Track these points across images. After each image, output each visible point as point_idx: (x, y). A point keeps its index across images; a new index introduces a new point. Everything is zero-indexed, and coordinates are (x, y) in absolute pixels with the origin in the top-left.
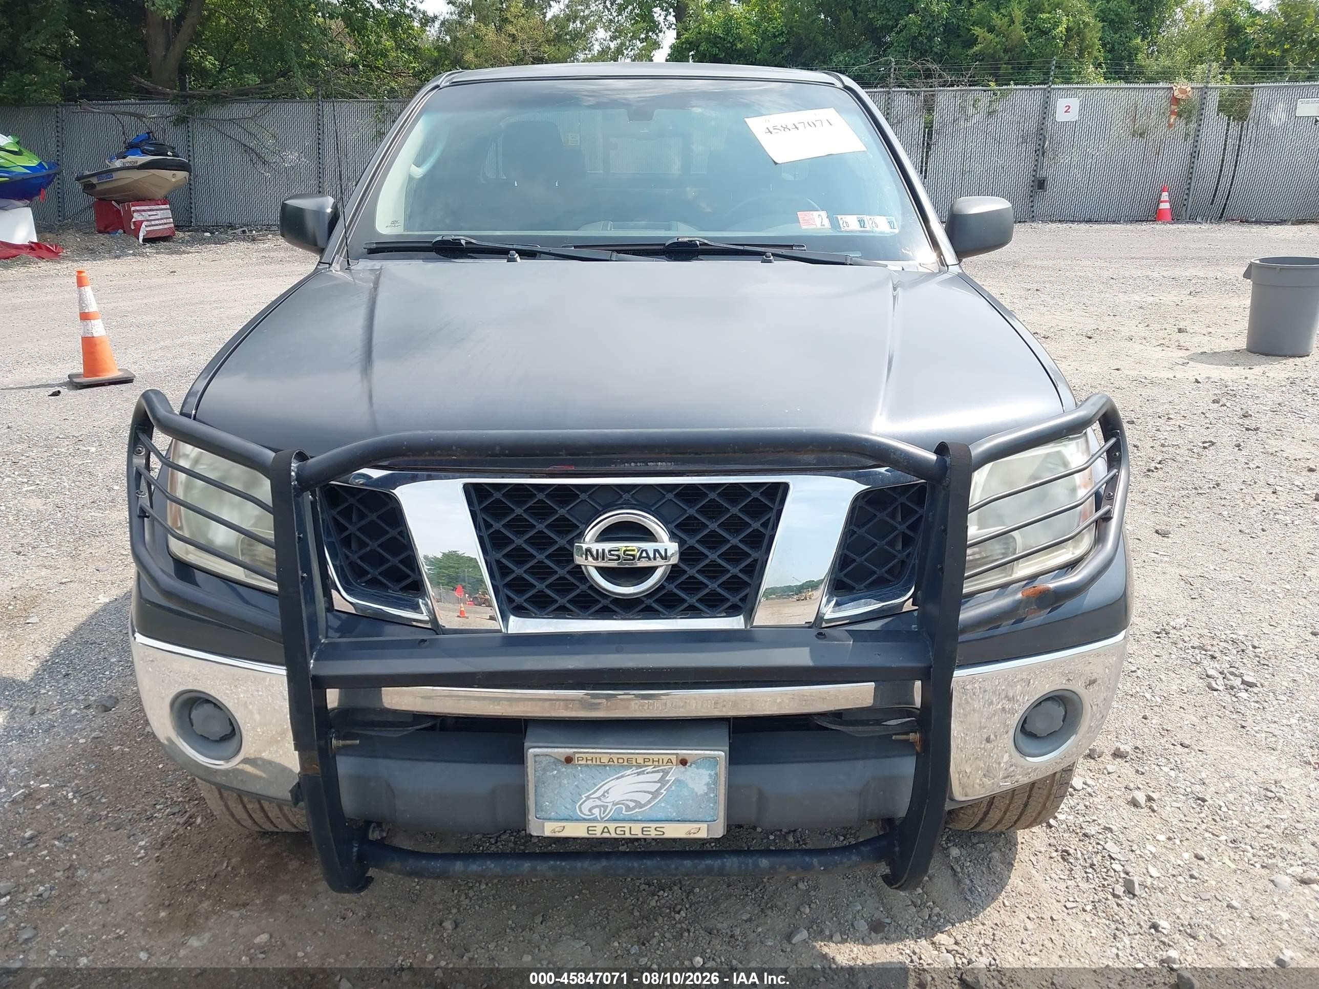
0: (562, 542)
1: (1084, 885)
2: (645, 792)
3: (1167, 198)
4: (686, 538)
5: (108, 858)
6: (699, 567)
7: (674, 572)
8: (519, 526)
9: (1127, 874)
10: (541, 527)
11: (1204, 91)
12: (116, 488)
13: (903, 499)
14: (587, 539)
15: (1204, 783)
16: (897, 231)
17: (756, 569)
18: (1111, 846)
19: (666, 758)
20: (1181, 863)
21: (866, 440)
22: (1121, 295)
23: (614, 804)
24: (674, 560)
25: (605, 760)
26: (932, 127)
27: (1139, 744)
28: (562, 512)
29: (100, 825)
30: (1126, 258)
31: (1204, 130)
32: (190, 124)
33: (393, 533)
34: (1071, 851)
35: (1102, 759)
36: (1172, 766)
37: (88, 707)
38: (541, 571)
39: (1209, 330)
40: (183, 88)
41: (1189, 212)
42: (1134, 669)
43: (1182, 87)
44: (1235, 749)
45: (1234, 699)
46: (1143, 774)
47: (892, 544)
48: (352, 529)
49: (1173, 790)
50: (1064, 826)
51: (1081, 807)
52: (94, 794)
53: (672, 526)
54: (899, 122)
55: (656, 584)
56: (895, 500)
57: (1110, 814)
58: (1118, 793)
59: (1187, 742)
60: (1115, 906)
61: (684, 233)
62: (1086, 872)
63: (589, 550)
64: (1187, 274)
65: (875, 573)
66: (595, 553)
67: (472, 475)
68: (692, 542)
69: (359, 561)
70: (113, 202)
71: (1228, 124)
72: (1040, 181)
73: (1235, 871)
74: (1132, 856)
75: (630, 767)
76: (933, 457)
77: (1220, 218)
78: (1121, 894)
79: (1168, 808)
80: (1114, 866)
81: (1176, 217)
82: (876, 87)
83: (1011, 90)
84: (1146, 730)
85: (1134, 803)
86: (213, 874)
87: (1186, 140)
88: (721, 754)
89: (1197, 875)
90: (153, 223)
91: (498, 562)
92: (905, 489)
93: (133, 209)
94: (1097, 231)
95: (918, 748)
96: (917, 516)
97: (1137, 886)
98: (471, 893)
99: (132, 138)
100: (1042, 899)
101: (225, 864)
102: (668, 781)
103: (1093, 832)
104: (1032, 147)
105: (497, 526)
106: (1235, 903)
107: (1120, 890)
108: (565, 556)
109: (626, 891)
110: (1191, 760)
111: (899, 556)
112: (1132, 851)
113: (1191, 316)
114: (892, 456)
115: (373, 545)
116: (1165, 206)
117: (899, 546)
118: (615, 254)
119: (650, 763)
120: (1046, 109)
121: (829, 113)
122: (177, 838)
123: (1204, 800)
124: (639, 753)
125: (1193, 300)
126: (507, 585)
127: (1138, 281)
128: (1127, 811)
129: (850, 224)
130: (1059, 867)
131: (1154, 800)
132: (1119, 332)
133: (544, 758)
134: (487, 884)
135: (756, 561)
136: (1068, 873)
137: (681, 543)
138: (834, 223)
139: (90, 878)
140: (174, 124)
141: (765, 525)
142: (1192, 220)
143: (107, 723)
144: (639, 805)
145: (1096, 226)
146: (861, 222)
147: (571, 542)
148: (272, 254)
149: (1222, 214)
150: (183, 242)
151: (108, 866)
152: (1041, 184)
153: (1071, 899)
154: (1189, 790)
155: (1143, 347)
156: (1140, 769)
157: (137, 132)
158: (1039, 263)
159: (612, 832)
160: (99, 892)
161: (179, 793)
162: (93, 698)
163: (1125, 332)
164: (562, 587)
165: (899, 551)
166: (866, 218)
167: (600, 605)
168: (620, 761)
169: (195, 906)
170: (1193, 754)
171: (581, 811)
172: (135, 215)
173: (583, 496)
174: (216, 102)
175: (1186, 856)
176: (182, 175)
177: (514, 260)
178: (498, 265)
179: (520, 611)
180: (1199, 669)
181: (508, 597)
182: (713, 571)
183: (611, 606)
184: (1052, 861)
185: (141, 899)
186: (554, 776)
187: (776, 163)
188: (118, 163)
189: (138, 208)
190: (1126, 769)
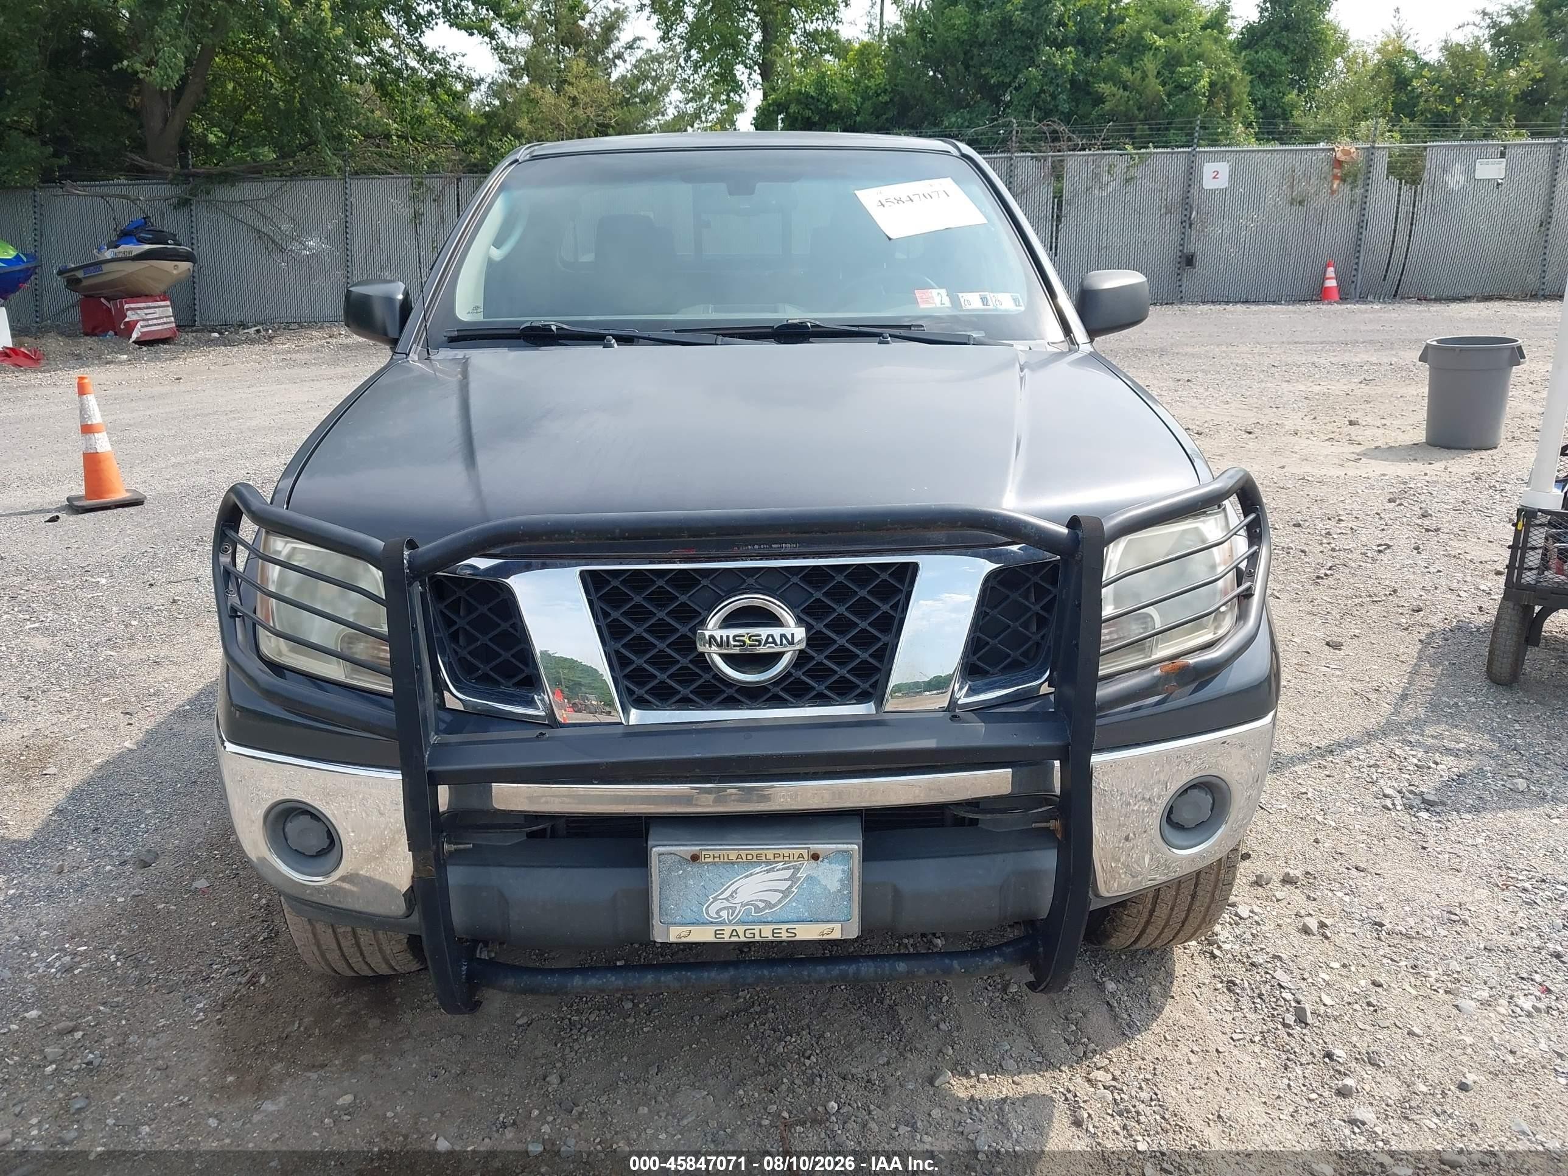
0: (683, 630)
1: (1251, 1016)
2: (775, 891)
3: (1333, 275)
4: (813, 623)
5: (163, 1022)
6: (827, 653)
7: (802, 658)
8: (639, 614)
9: (1299, 1003)
10: (661, 614)
11: (1371, 152)
12: (134, 623)
13: (1036, 579)
14: (710, 626)
15: (1381, 908)
16: (1022, 308)
17: (886, 654)
18: (1280, 975)
19: (797, 853)
20: (1358, 991)
21: (996, 515)
22: (1285, 385)
23: (743, 905)
24: (803, 646)
25: (733, 856)
26: (1061, 196)
27: (1311, 869)
28: (683, 598)
29: (150, 988)
30: (1289, 343)
31: (1372, 196)
32: (193, 207)
33: (505, 626)
34: (1238, 982)
35: (1270, 886)
36: (1347, 891)
37: (123, 863)
38: (662, 661)
39: (1384, 422)
40: (184, 166)
41: (1358, 291)
42: (1304, 790)
43: (1345, 148)
44: (1415, 871)
45: (1415, 819)
46: (1315, 899)
47: (1026, 626)
48: (460, 623)
49: (1349, 915)
50: (1229, 955)
51: (1248, 936)
52: (139, 956)
53: (798, 611)
54: (1023, 192)
55: (783, 670)
56: (1028, 579)
57: (1279, 942)
58: (1288, 920)
59: (1362, 866)
60: (1286, 1036)
61: (793, 314)
62: (1254, 1003)
63: (712, 637)
64: (1358, 360)
65: (1009, 655)
66: (719, 640)
67: (589, 561)
68: (820, 626)
69: (469, 657)
70: (102, 300)
71: (1400, 189)
72: (1187, 258)
73: (1416, 998)
74: (1303, 985)
75: (759, 864)
76: (1065, 531)
77: (1395, 296)
78: (1292, 1023)
79: (1342, 934)
80: (1284, 995)
81: (1344, 297)
82: (995, 152)
83: (1150, 153)
84: (1318, 854)
85: (1306, 930)
86: (285, 1035)
87: (1351, 208)
88: (855, 848)
89: (1375, 1002)
90: (150, 322)
91: (617, 652)
92: (1038, 567)
93: (126, 306)
94: (1255, 313)
95: (1059, 836)
96: (1051, 596)
97: (1309, 1014)
98: (576, 1047)
99: (125, 224)
100: (1207, 1032)
101: (297, 1025)
102: (799, 878)
103: (1261, 961)
104: (1177, 217)
105: (615, 615)
106: (1416, 1030)
107: (1290, 1019)
108: (688, 644)
109: (748, 1037)
110: (1368, 884)
111: (1034, 637)
112: (1304, 979)
113: (1363, 407)
114: (1023, 530)
115: (484, 639)
116: (1332, 283)
117: (1034, 629)
118: (720, 338)
119: (781, 859)
120: (1192, 174)
121: (947, 184)
122: (240, 999)
123: (1381, 925)
124: (769, 850)
125: (1366, 389)
126: (627, 677)
127: (1303, 369)
128: (1297, 939)
129: (972, 301)
130: (1225, 1000)
131: (1327, 926)
132: (1282, 426)
133: (669, 857)
134: (593, 1037)
135: (886, 644)
136: (1234, 1004)
137: (809, 627)
138: (955, 302)
139: (144, 1044)
140: (175, 208)
141: (894, 607)
142: (1362, 299)
143: (147, 879)
144: (769, 905)
145: (1254, 308)
146: (984, 301)
147: (693, 630)
148: (294, 356)
149: (1396, 292)
150: (186, 345)
151: (162, 1031)
152: (1189, 261)
153: (1238, 1031)
154: (1365, 915)
155: (1310, 442)
156: (1312, 895)
157: (128, 216)
158: (1189, 350)
159: (741, 934)
160: (156, 1059)
161: (237, 952)
162: (130, 853)
163: (1289, 425)
164: (685, 677)
165: (1033, 633)
166: (989, 295)
167: (725, 695)
168: (750, 857)
169: (267, 1069)
170: (1370, 877)
171: (707, 913)
172: (129, 313)
173: (705, 582)
174: (225, 181)
175: (1363, 983)
176: (185, 266)
177: (611, 346)
178: (594, 351)
179: (641, 703)
180: (1375, 789)
181: (628, 688)
182: (842, 656)
183: (736, 695)
184: (1216, 993)
185: (203, 1064)
186: (679, 876)
187: (890, 239)
188: (108, 254)
189: (133, 306)
190: (1296, 896)
